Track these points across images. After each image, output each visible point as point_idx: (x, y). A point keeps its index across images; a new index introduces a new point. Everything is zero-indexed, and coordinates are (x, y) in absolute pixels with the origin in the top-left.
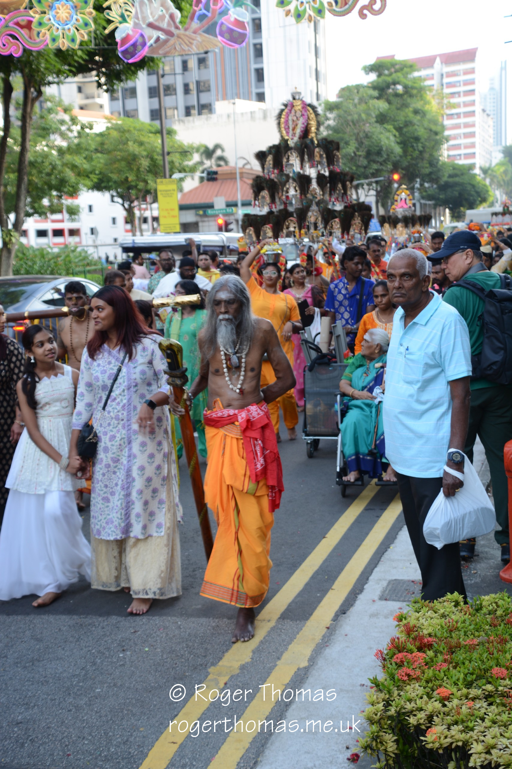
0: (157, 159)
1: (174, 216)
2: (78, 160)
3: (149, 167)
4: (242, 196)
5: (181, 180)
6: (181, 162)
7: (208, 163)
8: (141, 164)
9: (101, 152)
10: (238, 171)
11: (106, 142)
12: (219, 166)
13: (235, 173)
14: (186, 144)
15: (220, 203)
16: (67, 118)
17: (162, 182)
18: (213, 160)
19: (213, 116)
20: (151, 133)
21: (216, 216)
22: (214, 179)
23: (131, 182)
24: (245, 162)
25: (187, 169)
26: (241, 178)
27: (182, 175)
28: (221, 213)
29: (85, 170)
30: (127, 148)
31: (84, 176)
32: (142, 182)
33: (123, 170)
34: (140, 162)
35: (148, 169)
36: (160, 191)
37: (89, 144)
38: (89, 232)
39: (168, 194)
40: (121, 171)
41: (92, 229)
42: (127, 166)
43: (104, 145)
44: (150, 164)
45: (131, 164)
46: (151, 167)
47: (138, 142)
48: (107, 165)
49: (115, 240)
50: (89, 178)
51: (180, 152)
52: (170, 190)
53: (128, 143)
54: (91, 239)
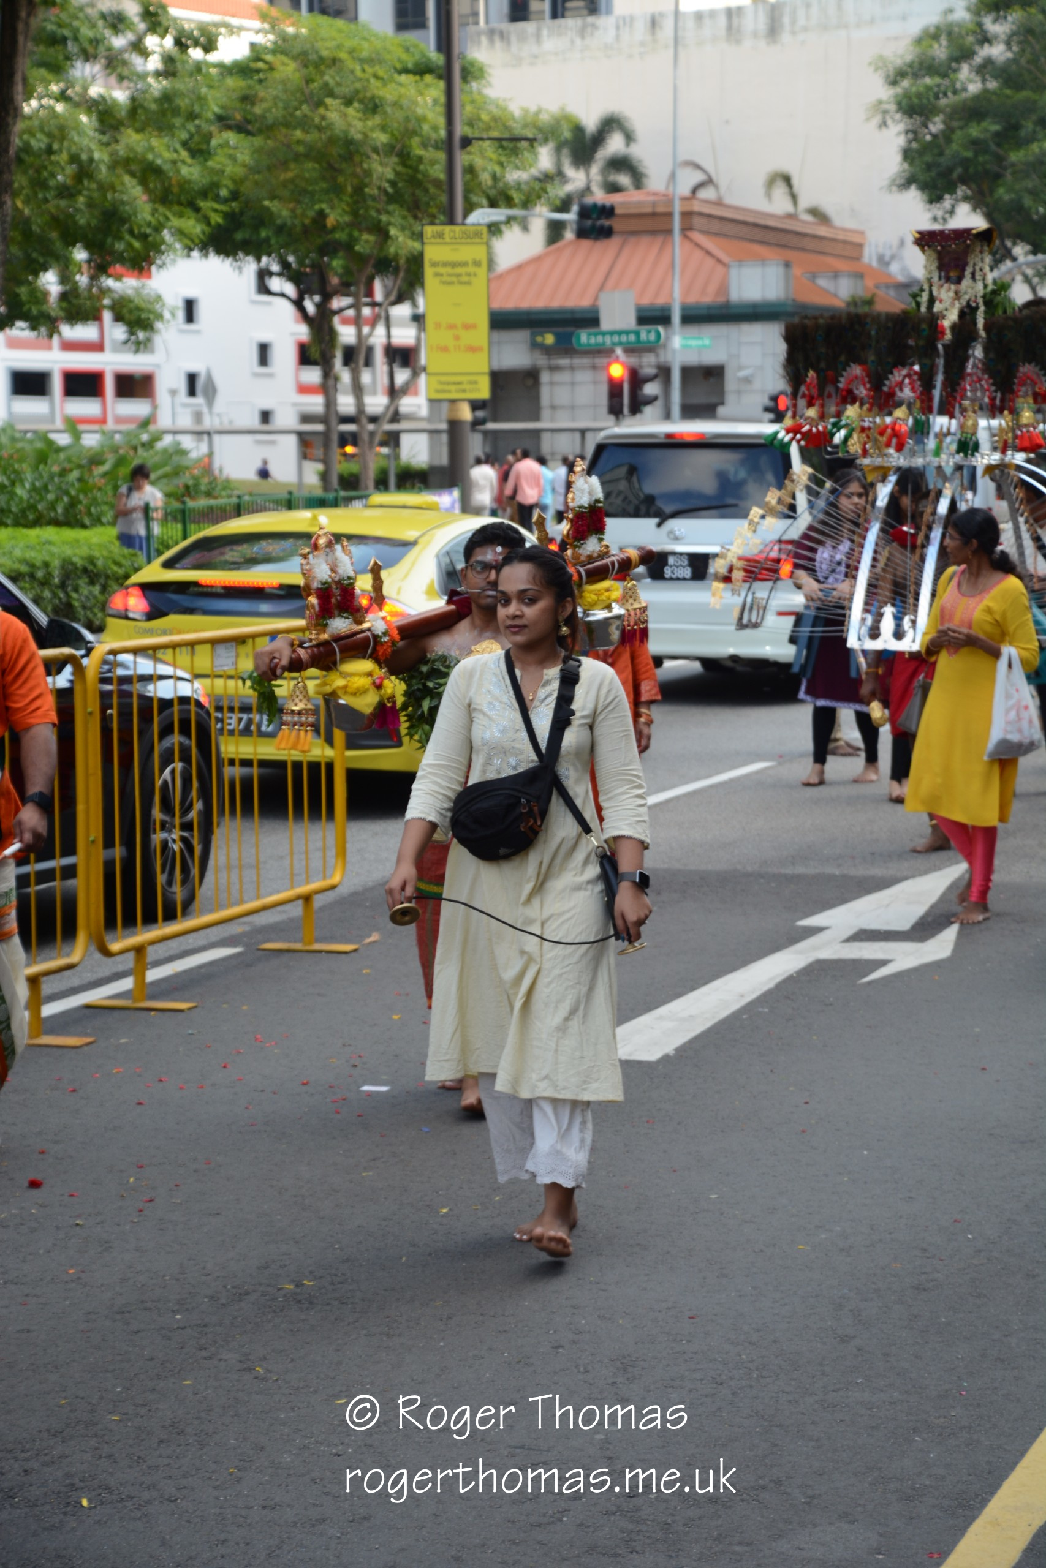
0: (420, 159)
1: (472, 349)
2: (164, 151)
3: (393, 184)
4: (687, 290)
5: (494, 229)
6: (497, 169)
7: (576, 178)
8: (368, 173)
9: (240, 129)
10: (677, 209)
11: (261, 93)
12: (615, 188)
13: (669, 215)
14: (517, 113)
15: (618, 311)
17: (440, 235)
18: (595, 169)
19: (605, 25)
20: (407, 70)
21: (605, 352)
22: (606, 233)
23: (334, 229)
24: (699, 177)
25: (517, 197)
26: (686, 229)
27: (499, 214)
28: (620, 344)
29: (184, 184)
30: (323, 118)
31: (180, 203)
32: (370, 231)
33: (310, 188)
34: (365, 166)
35: (390, 190)
36: (434, 264)
37: (201, 99)
38: (182, 385)
39: (459, 275)
40: (304, 192)
41: (192, 379)
42: (323, 178)
43: (253, 104)
44: (397, 173)
45: (336, 170)
46: (400, 185)
47: (361, 101)
48: (259, 172)
49: (266, 416)
50: (197, 210)
51: (499, 140)
52: (464, 264)
53: (329, 101)
54: (188, 410)
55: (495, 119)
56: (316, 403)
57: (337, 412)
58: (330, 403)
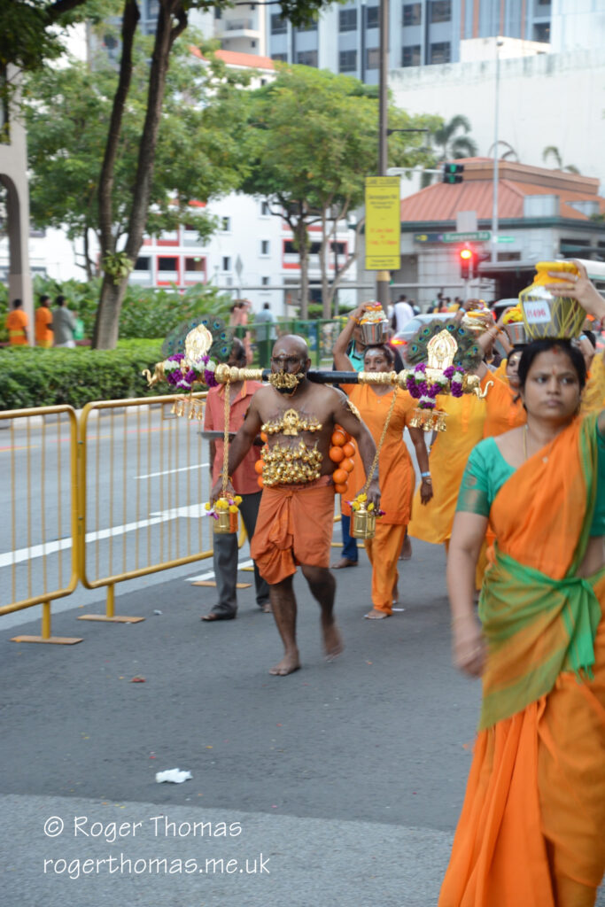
0: (359, 142)
1: (391, 243)
2: (220, 137)
3: (344, 154)
4: (501, 212)
5: (398, 178)
6: (401, 146)
8: (331, 149)
9: (262, 126)
10: (497, 166)
11: (275, 107)
12: (459, 156)
13: (491, 170)
14: (412, 116)
15: (467, 222)
16: (205, 63)
17: (374, 182)
18: (449, 146)
19: (455, 68)
20: (351, 95)
21: (459, 245)
22: (459, 180)
23: (312, 179)
24: (506, 149)
25: (411, 161)
26: (501, 178)
27: (401, 170)
28: (468, 240)
29: (231, 156)
30: (308, 120)
31: (228, 166)
32: (331, 179)
33: (299, 157)
34: (329, 145)
35: (343, 158)
36: (372, 197)
37: (241, 111)
38: (221, 264)
39: (384, 203)
40: (296, 160)
41: (226, 260)
42: (307, 152)
43: (270, 113)
44: (347, 149)
45: (315, 148)
46: (348, 155)
47: (328, 111)
48: (272, 149)
49: (265, 280)
50: (237, 169)
51: (403, 131)
52: (387, 197)
53: (310, 111)
54: (225, 277)
55: (401, 120)
56: (295, 273)
57: (307, 278)
58: (304, 274)
